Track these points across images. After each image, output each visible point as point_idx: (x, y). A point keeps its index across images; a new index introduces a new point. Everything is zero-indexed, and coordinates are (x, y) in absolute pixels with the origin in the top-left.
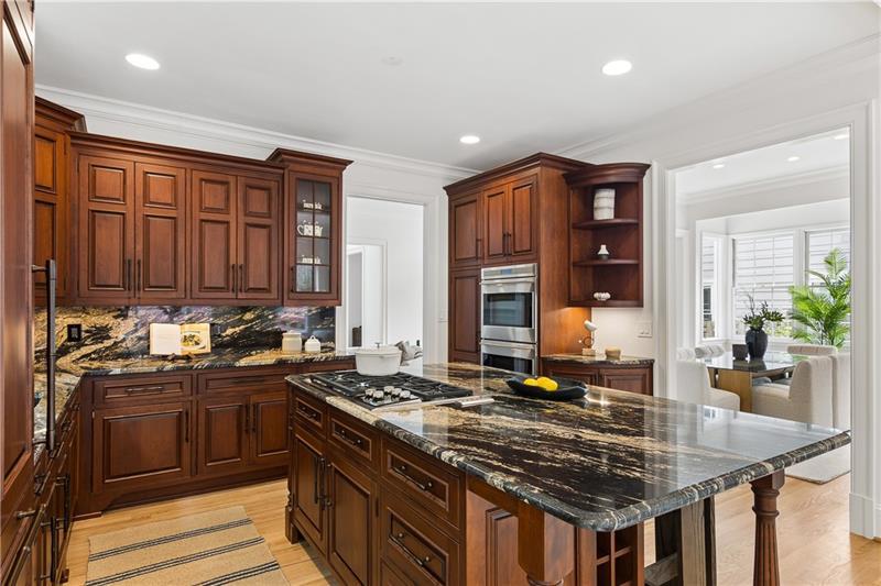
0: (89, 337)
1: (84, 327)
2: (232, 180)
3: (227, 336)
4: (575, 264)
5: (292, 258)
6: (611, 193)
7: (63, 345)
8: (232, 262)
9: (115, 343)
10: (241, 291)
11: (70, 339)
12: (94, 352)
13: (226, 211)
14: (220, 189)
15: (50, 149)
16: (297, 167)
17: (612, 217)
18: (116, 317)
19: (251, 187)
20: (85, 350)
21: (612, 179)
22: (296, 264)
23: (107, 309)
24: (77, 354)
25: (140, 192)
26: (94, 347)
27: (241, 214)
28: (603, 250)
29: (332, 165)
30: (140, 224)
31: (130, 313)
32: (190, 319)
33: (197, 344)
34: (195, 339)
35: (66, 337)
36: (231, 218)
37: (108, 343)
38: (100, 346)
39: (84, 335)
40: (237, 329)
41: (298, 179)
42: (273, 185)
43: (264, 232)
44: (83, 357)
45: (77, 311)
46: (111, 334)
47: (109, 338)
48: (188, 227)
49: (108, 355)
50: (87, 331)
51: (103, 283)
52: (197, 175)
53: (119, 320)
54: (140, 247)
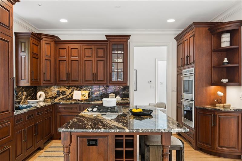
0: (61, 94)
1: (60, 91)
2: (93, 47)
3: (95, 95)
4: (214, 67)
5: (111, 70)
6: (228, 35)
7: (56, 96)
8: (93, 72)
9: (67, 96)
10: (95, 81)
11: (57, 94)
12: (62, 98)
13: (91, 57)
14: (90, 50)
15: (49, 46)
16: (112, 40)
17: (229, 46)
18: (67, 89)
19: (99, 49)
20: (60, 97)
21: (228, 29)
22: (112, 72)
23: (65, 86)
24: (59, 98)
25: (70, 54)
26: (62, 97)
27: (96, 57)
28: (226, 60)
29: (123, 38)
30: (70, 63)
31: (70, 88)
32: (85, 89)
33: (85, 97)
34: (84, 95)
35: (56, 94)
36: (93, 59)
37: (65, 96)
38: (64, 96)
39: (60, 93)
40: (98, 93)
41: (112, 44)
42: (105, 47)
43: (102, 62)
44: (60, 99)
45: (59, 87)
46: (66, 93)
47: (65, 94)
48: (81, 63)
49: (65, 99)
50: (61, 92)
51: (61, 80)
52: (84, 47)
53: (68, 89)
54: (70, 69)
